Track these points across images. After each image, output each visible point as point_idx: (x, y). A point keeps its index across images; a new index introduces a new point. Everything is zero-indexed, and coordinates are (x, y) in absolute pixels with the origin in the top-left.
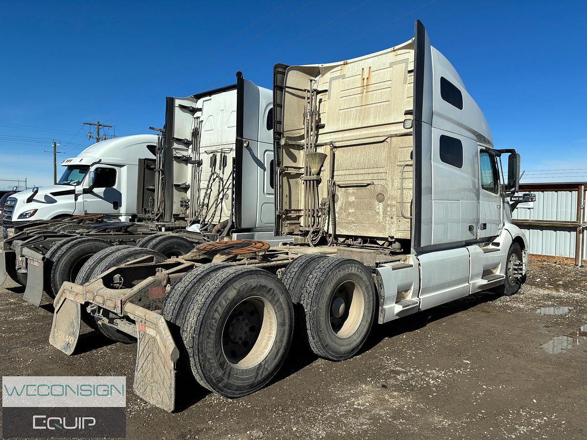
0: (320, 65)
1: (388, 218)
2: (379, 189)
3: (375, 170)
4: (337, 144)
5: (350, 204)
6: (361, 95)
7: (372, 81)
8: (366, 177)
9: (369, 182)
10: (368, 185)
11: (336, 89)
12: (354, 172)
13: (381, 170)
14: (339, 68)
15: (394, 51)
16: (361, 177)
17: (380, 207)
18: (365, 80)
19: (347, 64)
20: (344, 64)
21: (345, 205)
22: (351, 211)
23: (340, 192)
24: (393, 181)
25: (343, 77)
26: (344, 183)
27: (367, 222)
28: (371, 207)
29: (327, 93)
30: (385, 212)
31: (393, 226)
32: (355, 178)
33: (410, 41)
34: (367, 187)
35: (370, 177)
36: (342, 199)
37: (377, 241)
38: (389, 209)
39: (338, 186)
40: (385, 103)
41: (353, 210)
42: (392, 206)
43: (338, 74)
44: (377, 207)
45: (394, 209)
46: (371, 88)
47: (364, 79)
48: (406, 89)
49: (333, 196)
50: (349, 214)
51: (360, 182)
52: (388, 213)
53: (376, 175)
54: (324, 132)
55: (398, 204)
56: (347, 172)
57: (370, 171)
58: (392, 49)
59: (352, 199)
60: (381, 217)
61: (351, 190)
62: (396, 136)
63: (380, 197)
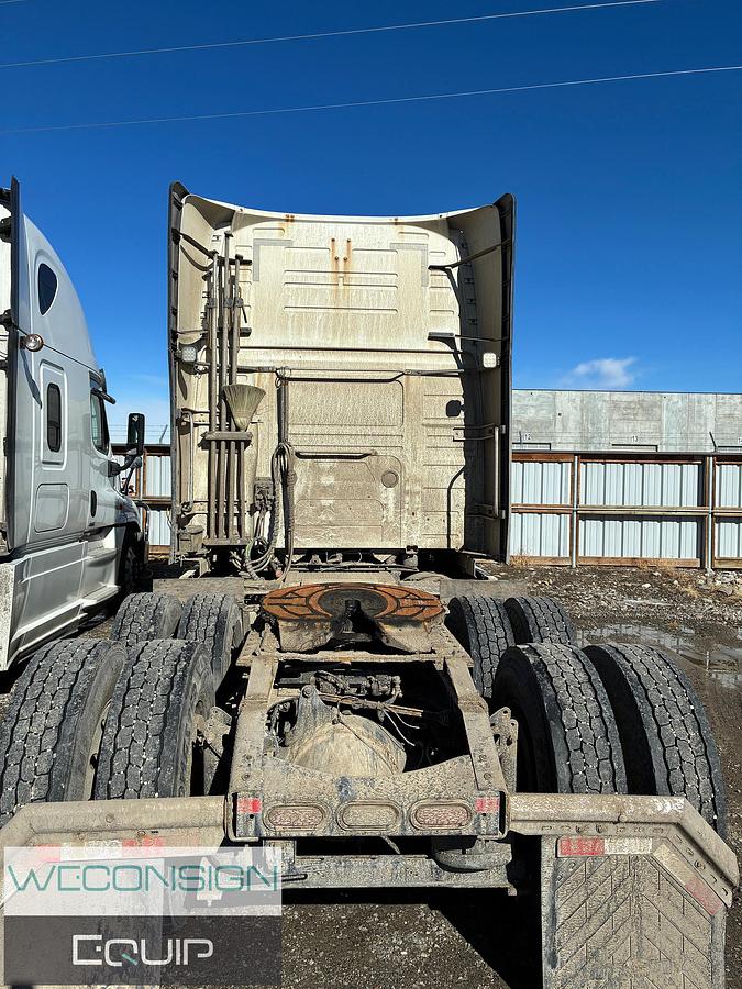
0: (237, 208)
1: (406, 515)
2: (387, 465)
3: (377, 430)
4: (287, 374)
5: (325, 490)
6: (334, 287)
7: (356, 266)
8: (360, 441)
9: (368, 451)
10: (365, 455)
11: (271, 263)
12: (334, 430)
13: (389, 431)
14: (275, 224)
15: (396, 224)
16: (347, 441)
17: (389, 496)
18: (341, 261)
19: (292, 221)
20: (287, 220)
21: (313, 492)
22: (325, 502)
23: (300, 469)
24: (415, 450)
25: (289, 245)
26: (311, 449)
27: (363, 523)
28: (371, 496)
29: (251, 267)
30: (399, 504)
31: (414, 528)
32: (336, 441)
33: (435, 217)
34: (362, 460)
35: (369, 441)
36: (304, 481)
37: (375, 556)
38: (407, 499)
39: (298, 454)
40: (387, 312)
41: (331, 502)
42: (412, 494)
43: (275, 235)
44: (383, 496)
45: (417, 499)
46: (354, 279)
47: (337, 259)
48: (428, 295)
49: (285, 474)
50: (322, 508)
51: (347, 449)
52: (406, 506)
53: (380, 439)
54: (250, 345)
55: (425, 491)
56: (317, 429)
57: (369, 430)
58: (392, 219)
59: (327, 480)
60: (391, 514)
61: (326, 464)
62: (419, 373)
63: (391, 478)
